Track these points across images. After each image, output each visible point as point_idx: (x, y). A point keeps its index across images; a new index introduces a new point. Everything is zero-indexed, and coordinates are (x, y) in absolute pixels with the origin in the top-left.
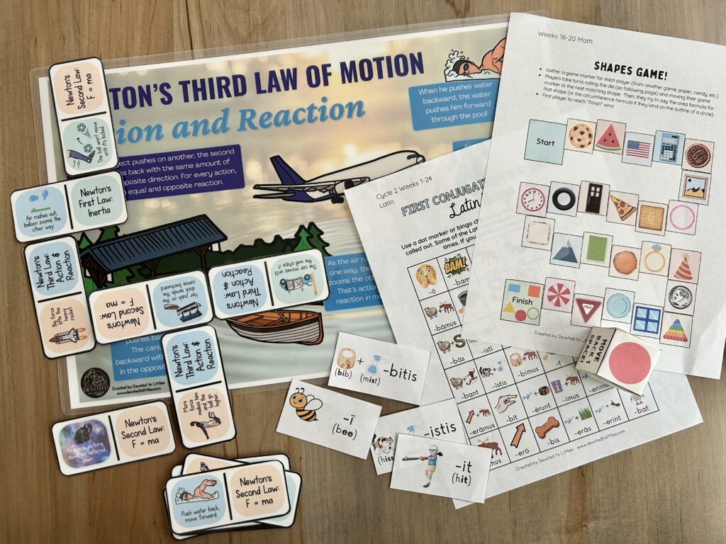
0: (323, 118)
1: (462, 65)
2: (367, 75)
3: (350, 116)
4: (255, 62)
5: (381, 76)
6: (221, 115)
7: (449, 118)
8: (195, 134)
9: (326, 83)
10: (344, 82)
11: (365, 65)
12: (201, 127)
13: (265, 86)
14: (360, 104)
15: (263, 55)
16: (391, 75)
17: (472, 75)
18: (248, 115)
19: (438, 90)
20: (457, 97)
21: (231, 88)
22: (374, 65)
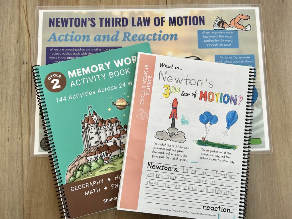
0: (159, 39)
1: (221, 23)
2: (180, 23)
3: (171, 39)
4: (133, 13)
5: (186, 24)
6: (116, 34)
7: (214, 45)
8: (104, 40)
9: (162, 25)
10: (170, 25)
11: (180, 19)
12: (106, 38)
13: (136, 23)
14: (176, 35)
15: (136, 11)
16: (190, 24)
17: (225, 28)
18: (127, 35)
19: (210, 32)
20: (218, 36)
21: (121, 23)
22: (184, 19)
